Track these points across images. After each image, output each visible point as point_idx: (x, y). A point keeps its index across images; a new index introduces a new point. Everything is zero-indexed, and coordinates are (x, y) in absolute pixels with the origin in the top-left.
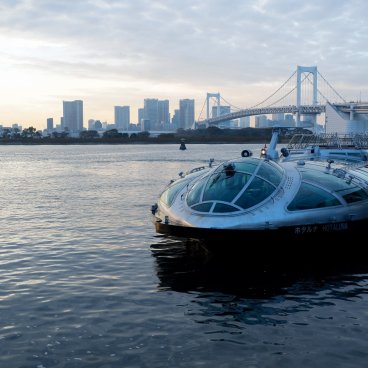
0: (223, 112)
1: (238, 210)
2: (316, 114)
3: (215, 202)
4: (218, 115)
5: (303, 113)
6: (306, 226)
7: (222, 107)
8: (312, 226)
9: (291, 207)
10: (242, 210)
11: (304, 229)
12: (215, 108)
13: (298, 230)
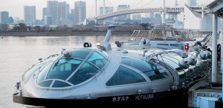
0: (107, 11)
1: (70, 85)
2: (177, 13)
3: (54, 80)
4: (104, 14)
5: (168, 13)
6: (121, 96)
7: (106, 8)
8: (125, 96)
9: (109, 83)
10: (73, 86)
11: (119, 98)
12: (101, 8)
13: (114, 100)
